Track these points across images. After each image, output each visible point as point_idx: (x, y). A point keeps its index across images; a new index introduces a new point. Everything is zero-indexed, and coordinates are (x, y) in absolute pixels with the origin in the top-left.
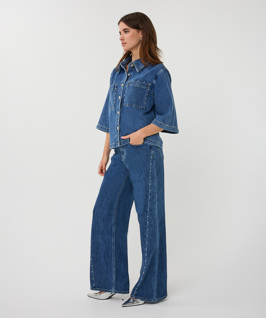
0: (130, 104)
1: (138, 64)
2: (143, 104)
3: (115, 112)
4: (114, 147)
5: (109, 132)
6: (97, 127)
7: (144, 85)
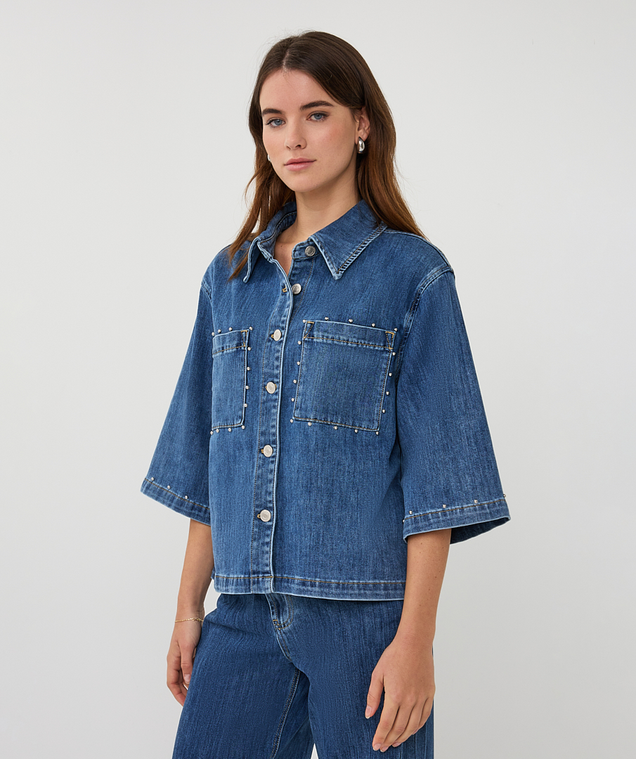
0: (323, 417)
1: (335, 246)
2: (370, 413)
3: (251, 447)
4: (237, 590)
5: (208, 520)
6: (143, 485)
7: (373, 338)
